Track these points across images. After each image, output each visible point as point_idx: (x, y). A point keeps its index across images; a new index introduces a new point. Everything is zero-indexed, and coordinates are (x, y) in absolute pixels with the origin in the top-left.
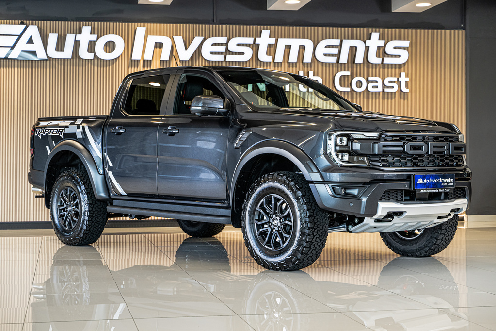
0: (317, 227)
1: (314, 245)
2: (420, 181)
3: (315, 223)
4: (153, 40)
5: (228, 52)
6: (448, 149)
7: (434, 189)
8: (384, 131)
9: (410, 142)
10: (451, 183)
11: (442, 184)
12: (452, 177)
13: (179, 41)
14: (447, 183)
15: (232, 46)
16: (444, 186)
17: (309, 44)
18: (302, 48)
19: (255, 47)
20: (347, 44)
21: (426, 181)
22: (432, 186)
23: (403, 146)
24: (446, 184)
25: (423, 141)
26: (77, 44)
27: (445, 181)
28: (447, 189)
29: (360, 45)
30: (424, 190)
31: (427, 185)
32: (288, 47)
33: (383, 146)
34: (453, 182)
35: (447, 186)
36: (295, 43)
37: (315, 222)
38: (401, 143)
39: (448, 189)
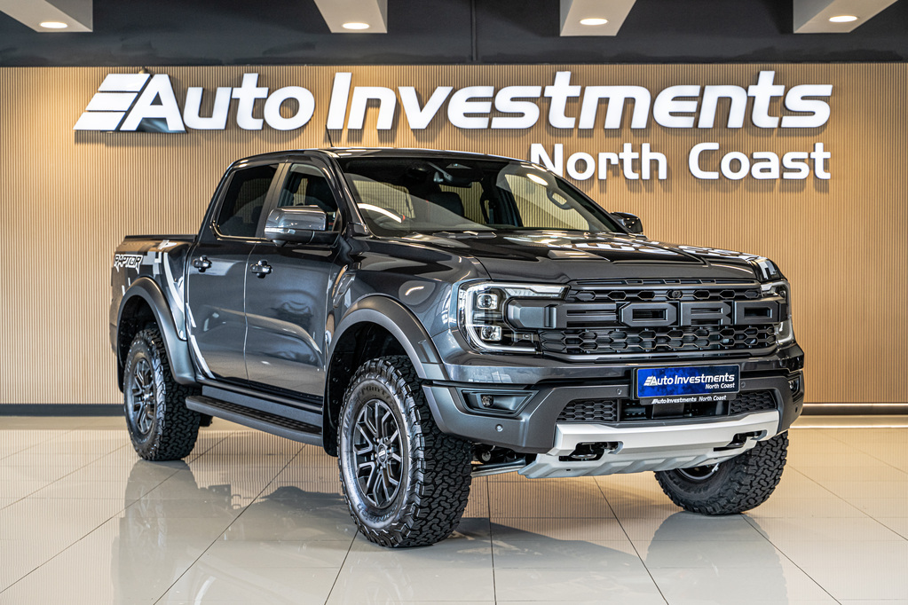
0: (443, 469)
1: (439, 503)
2: (651, 381)
3: (438, 461)
4: (363, 94)
5: (495, 112)
6: (730, 315)
7: (686, 397)
8: (575, 283)
9: (632, 304)
10: (732, 383)
11: (708, 387)
12: (733, 371)
13: (408, 95)
14: (719, 383)
15: (503, 102)
16: (714, 390)
17: (641, 95)
18: (629, 103)
19: (544, 103)
20: (713, 94)
21: (666, 380)
22: (680, 390)
23: (617, 311)
24: (716, 386)
25: (669, 300)
26: (234, 104)
27: (715, 379)
28: (718, 395)
29: (737, 95)
30: (660, 399)
31: (669, 389)
32: (604, 102)
33: (569, 312)
34: (736, 381)
35: (720, 390)
36: (617, 95)
37: (438, 458)
38: (613, 306)
39: (723, 395)
